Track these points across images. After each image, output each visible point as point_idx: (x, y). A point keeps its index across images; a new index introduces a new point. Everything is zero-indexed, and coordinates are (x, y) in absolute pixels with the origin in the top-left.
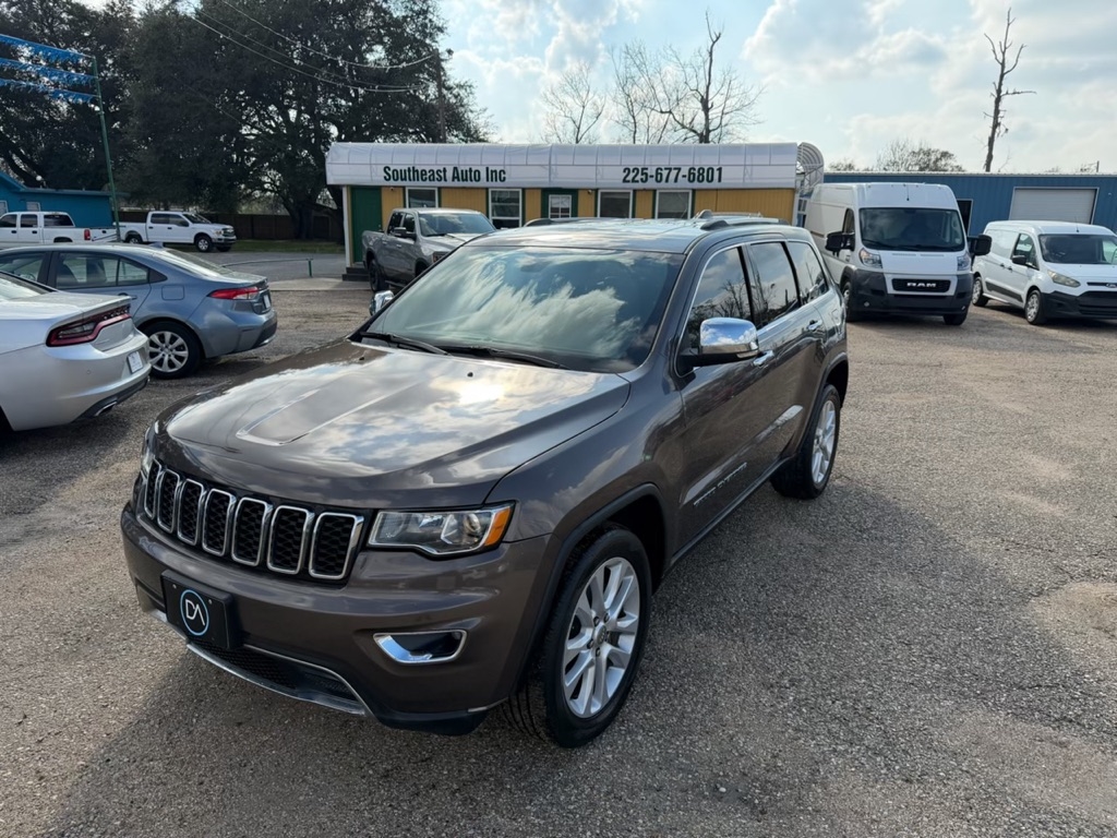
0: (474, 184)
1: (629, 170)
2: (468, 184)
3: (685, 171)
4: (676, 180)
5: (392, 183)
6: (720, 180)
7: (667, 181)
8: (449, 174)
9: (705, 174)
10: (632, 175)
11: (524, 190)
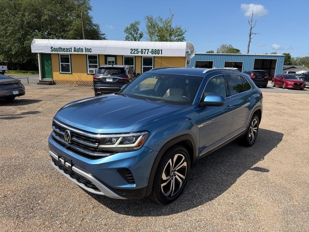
0: (81, 53)
1: (132, 49)
2: (79, 53)
3: (150, 51)
4: (148, 53)
5: (54, 52)
6: (161, 54)
7: (145, 53)
8: (73, 50)
9: (157, 52)
10: (133, 51)
11: (99, 55)
